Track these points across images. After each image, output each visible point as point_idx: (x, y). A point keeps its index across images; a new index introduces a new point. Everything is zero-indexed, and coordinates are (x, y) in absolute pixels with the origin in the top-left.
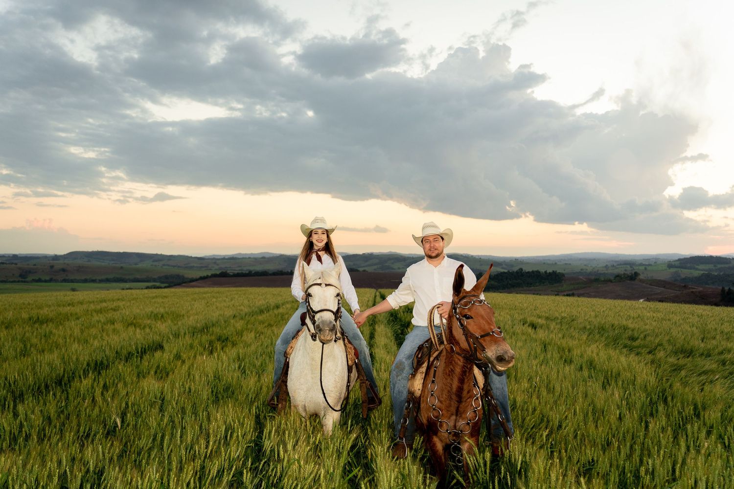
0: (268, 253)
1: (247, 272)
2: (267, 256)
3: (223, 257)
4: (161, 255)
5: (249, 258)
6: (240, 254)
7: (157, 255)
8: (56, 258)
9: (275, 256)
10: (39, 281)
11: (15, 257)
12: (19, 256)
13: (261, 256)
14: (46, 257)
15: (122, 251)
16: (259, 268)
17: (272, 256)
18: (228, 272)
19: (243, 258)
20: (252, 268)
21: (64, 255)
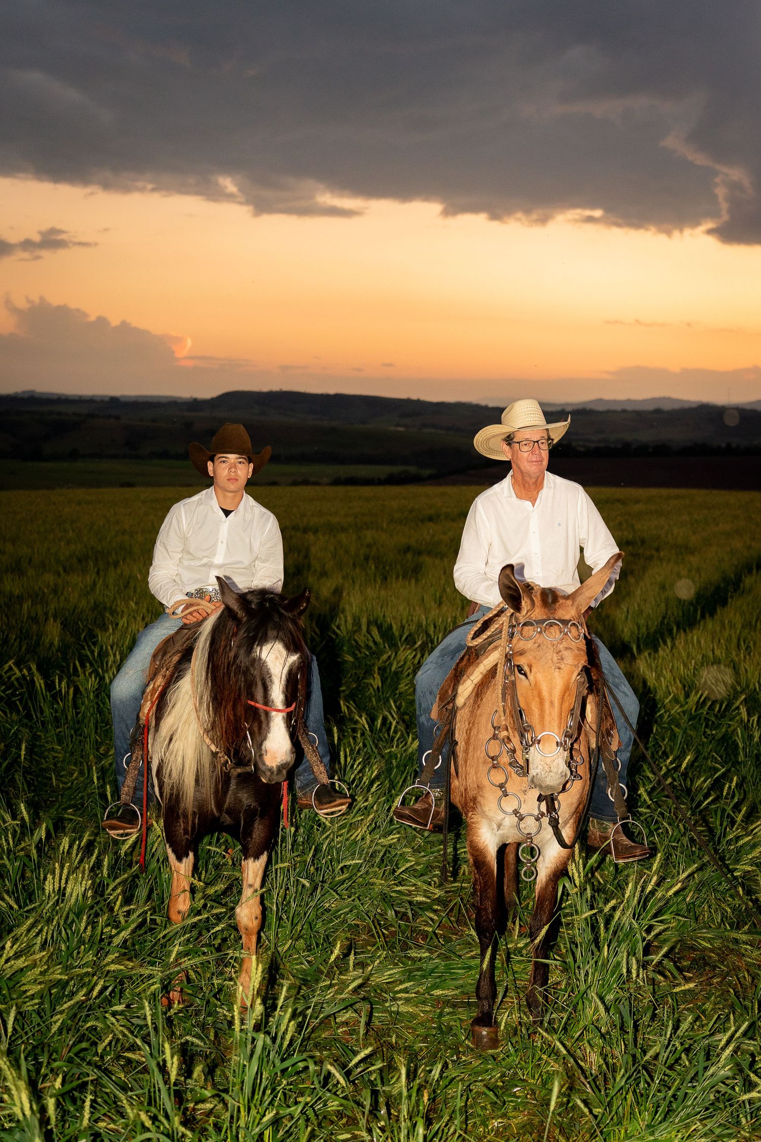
0: (669, 399)
1: (619, 446)
2: (667, 407)
3: (559, 408)
4: (418, 402)
5: (624, 411)
6: (600, 401)
7: (408, 401)
8: (195, 405)
9: (686, 406)
10: (164, 455)
11: (114, 402)
12: (122, 399)
13: (651, 407)
14: (174, 404)
15: (332, 391)
16: (645, 436)
17: (677, 406)
18: (574, 444)
19: (608, 412)
20: (628, 437)
21: (212, 399)
